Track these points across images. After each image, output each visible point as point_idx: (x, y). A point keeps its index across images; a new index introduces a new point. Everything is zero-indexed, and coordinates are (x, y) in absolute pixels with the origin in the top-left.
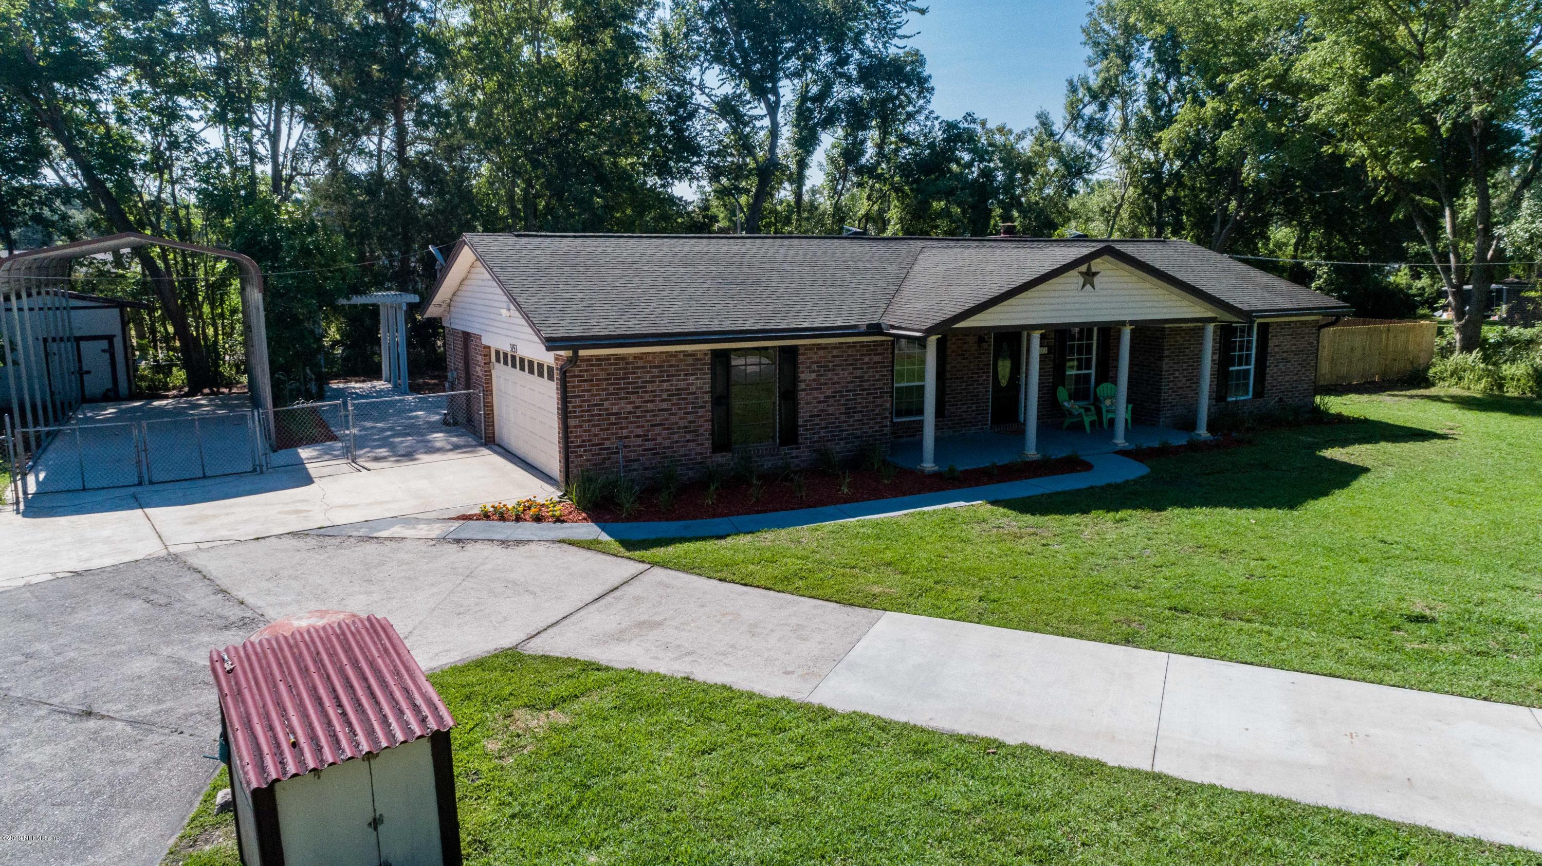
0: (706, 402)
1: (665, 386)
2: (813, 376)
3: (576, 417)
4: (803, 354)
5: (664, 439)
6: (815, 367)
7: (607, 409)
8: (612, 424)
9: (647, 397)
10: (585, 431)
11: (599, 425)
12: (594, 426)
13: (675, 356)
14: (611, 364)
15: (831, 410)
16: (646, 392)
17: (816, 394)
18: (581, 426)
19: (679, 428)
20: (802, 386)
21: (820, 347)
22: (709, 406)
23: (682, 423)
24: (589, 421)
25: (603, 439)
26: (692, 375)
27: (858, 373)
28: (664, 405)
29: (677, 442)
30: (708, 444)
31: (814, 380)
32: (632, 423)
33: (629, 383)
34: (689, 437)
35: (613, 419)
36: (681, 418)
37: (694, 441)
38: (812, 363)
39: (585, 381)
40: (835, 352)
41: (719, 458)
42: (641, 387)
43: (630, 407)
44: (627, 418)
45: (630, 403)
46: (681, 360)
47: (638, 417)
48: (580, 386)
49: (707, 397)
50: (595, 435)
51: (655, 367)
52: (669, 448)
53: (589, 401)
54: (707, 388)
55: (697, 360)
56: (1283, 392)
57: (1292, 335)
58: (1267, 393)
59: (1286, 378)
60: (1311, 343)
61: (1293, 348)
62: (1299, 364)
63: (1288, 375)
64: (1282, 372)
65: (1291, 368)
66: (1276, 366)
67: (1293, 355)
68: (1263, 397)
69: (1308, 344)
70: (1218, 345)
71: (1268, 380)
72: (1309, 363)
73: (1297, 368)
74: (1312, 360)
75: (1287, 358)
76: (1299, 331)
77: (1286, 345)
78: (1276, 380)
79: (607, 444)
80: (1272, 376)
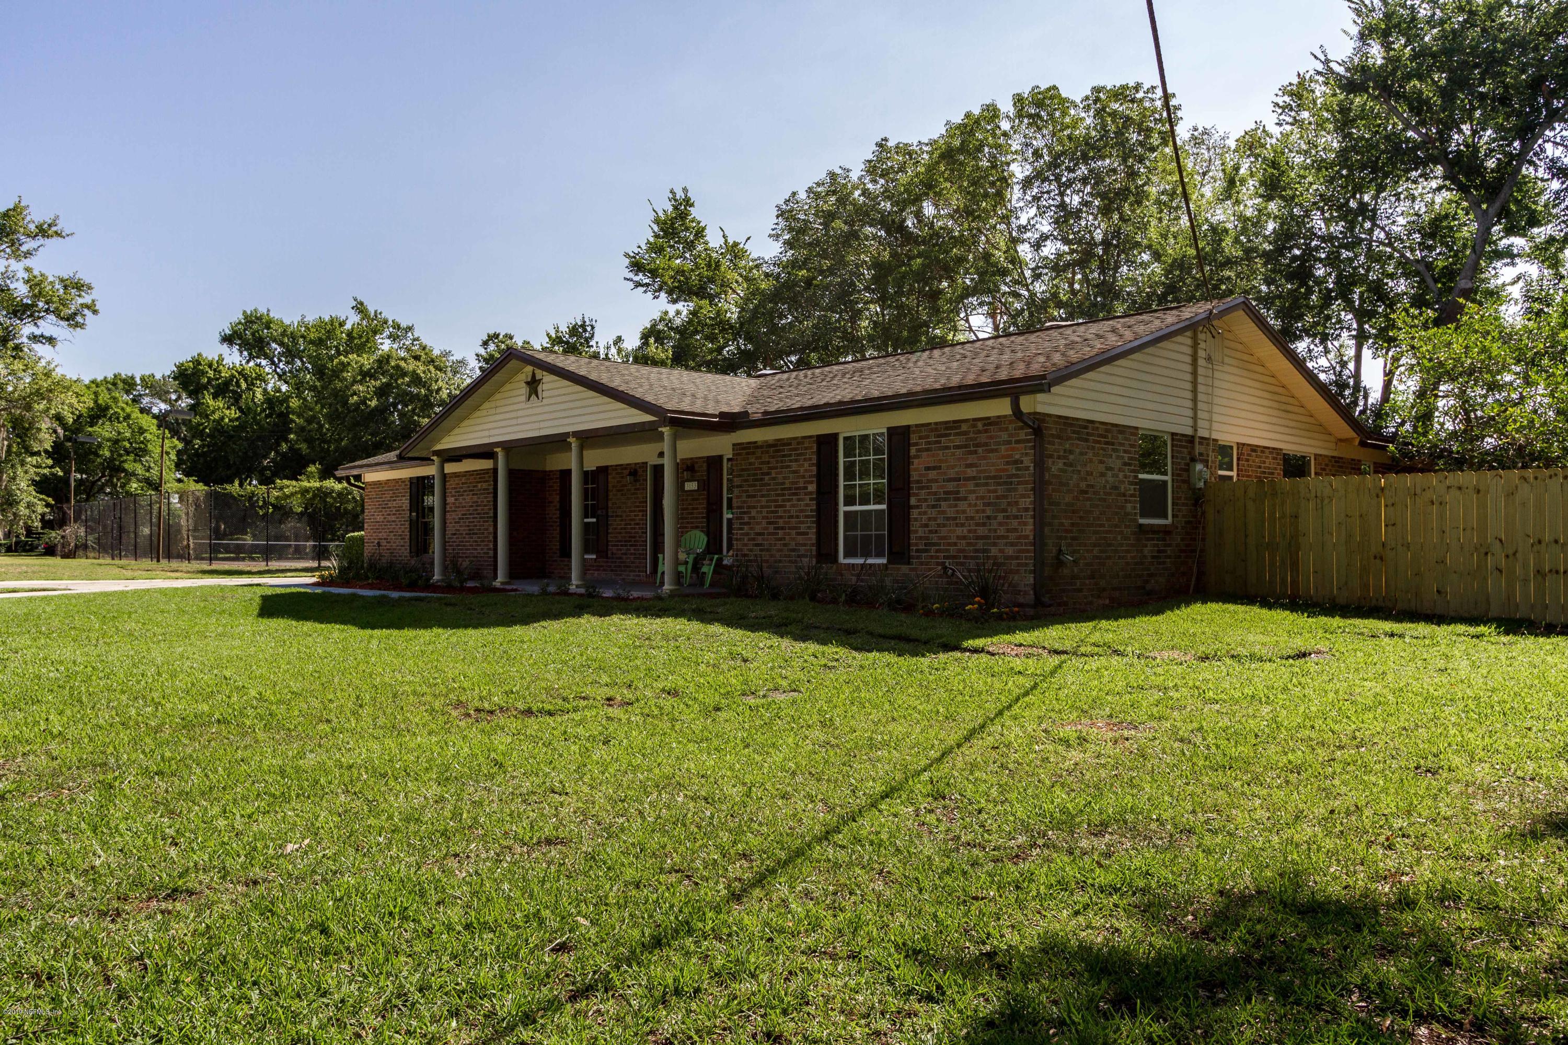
0: (408, 517)
3: (366, 523)
7: (375, 519)
8: (376, 529)
9: (388, 511)
11: (373, 529)
13: (398, 482)
14: (377, 488)
16: (388, 508)
17: (454, 515)
18: (368, 529)
19: (398, 536)
22: (409, 521)
23: (399, 532)
24: (370, 525)
25: (374, 539)
26: (404, 496)
27: (475, 498)
28: (394, 518)
29: (398, 546)
30: (408, 549)
32: (382, 529)
33: (383, 501)
34: (401, 543)
35: (377, 525)
36: (399, 529)
39: (370, 498)
40: (463, 480)
42: (386, 504)
43: (382, 518)
44: (381, 526)
45: (383, 515)
46: (400, 485)
47: (385, 525)
48: (368, 502)
49: (408, 514)
50: (371, 536)
51: (391, 490)
52: (395, 549)
53: (370, 511)
54: (408, 506)
55: (406, 485)
56: (954, 557)
57: (966, 446)
58: (918, 557)
59: (960, 531)
60: (1016, 462)
61: (971, 472)
62: (989, 504)
63: (963, 525)
64: (948, 519)
65: (970, 512)
66: (934, 507)
67: (971, 485)
68: (909, 563)
69: (1008, 463)
70: (814, 468)
71: (917, 531)
72: (1017, 503)
73: (984, 511)
74: (1023, 496)
75: (958, 492)
76: (983, 438)
77: (954, 467)
78: (936, 532)
79: (375, 542)
80: (926, 525)
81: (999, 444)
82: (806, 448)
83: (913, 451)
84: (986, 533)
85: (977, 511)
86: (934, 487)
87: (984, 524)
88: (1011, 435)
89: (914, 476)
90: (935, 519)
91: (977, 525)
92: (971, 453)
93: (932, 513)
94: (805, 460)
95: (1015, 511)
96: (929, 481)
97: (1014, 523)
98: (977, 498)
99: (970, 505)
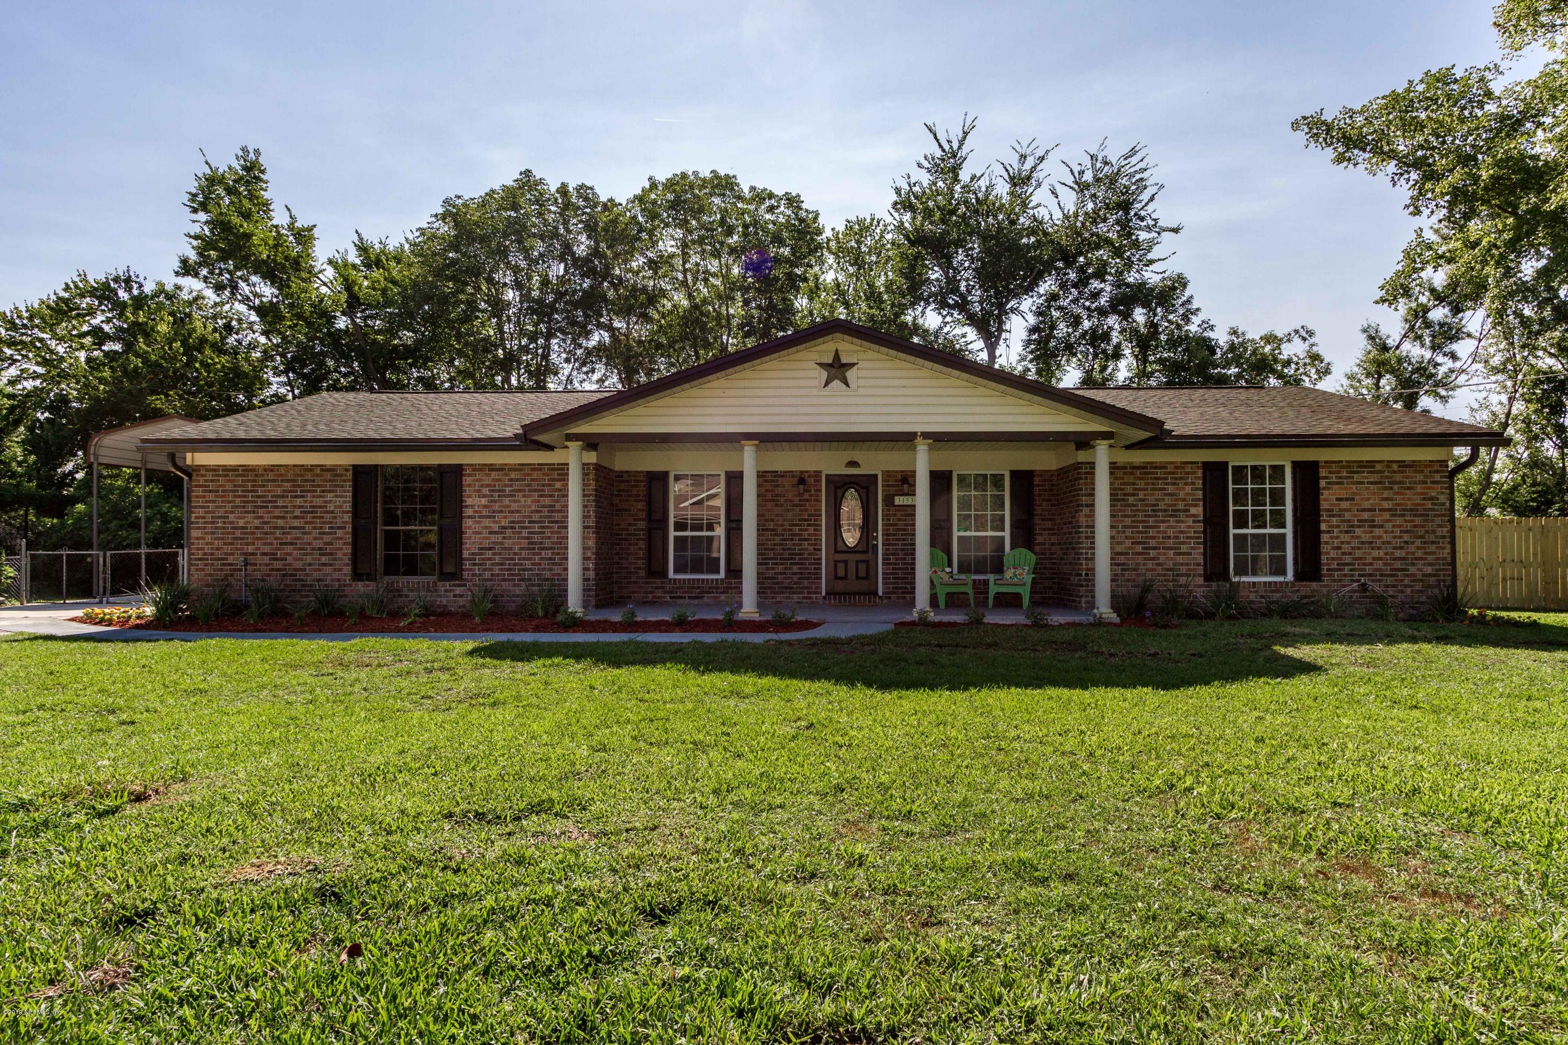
0: (346, 523)
1: (298, 501)
2: (484, 501)
3: (198, 528)
4: (470, 475)
5: (296, 560)
6: (485, 491)
7: (232, 523)
8: (236, 538)
9: (277, 512)
10: (207, 544)
11: (222, 539)
12: (216, 539)
13: (311, 470)
14: (238, 476)
15: (507, 544)
16: (276, 507)
17: (486, 523)
18: (203, 538)
19: (313, 549)
20: (469, 512)
21: (492, 468)
22: (349, 528)
23: (317, 544)
24: (212, 533)
25: (226, 554)
26: (330, 491)
27: (547, 501)
28: (296, 523)
29: (310, 565)
30: (348, 570)
31: (485, 506)
32: (258, 539)
33: (258, 497)
34: (324, 559)
35: (238, 533)
36: (315, 539)
37: (331, 565)
38: (482, 486)
39: (210, 491)
40: (514, 475)
41: (360, 586)
42: (270, 502)
43: (257, 522)
44: (253, 533)
45: (258, 518)
46: (317, 475)
47: (266, 533)
48: (204, 497)
49: (348, 518)
50: (218, 549)
51: (288, 481)
52: (301, 570)
53: (213, 512)
54: (348, 507)
55: (337, 475)
56: (1371, 575)
57: (1381, 483)
58: (1330, 575)
59: (1375, 553)
60: (1432, 498)
61: (1386, 505)
62: (1406, 532)
63: (1379, 548)
64: (1363, 543)
65: (1386, 538)
66: (1347, 532)
67: (1387, 516)
68: (1320, 580)
69: (1424, 499)
70: (1201, 492)
71: (1328, 553)
72: (1434, 532)
73: (1401, 537)
74: (1440, 526)
75: (1373, 521)
76: (1398, 477)
77: (1368, 499)
78: (1350, 554)
79: (231, 560)
80: (1339, 548)
81: (1415, 483)
83: (1323, 483)
84: (1403, 555)
85: (1395, 537)
86: (1347, 516)
87: (1401, 548)
88: (1425, 477)
89: (1324, 505)
90: (1349, 543)
91: (1395, 548)
92: (1385, 489)
93: (1347, 537)
95: (1432, 538)
96: (1340, 510)
97: (1432, 548)
98: (1394, 526)
99: (1386, 532)
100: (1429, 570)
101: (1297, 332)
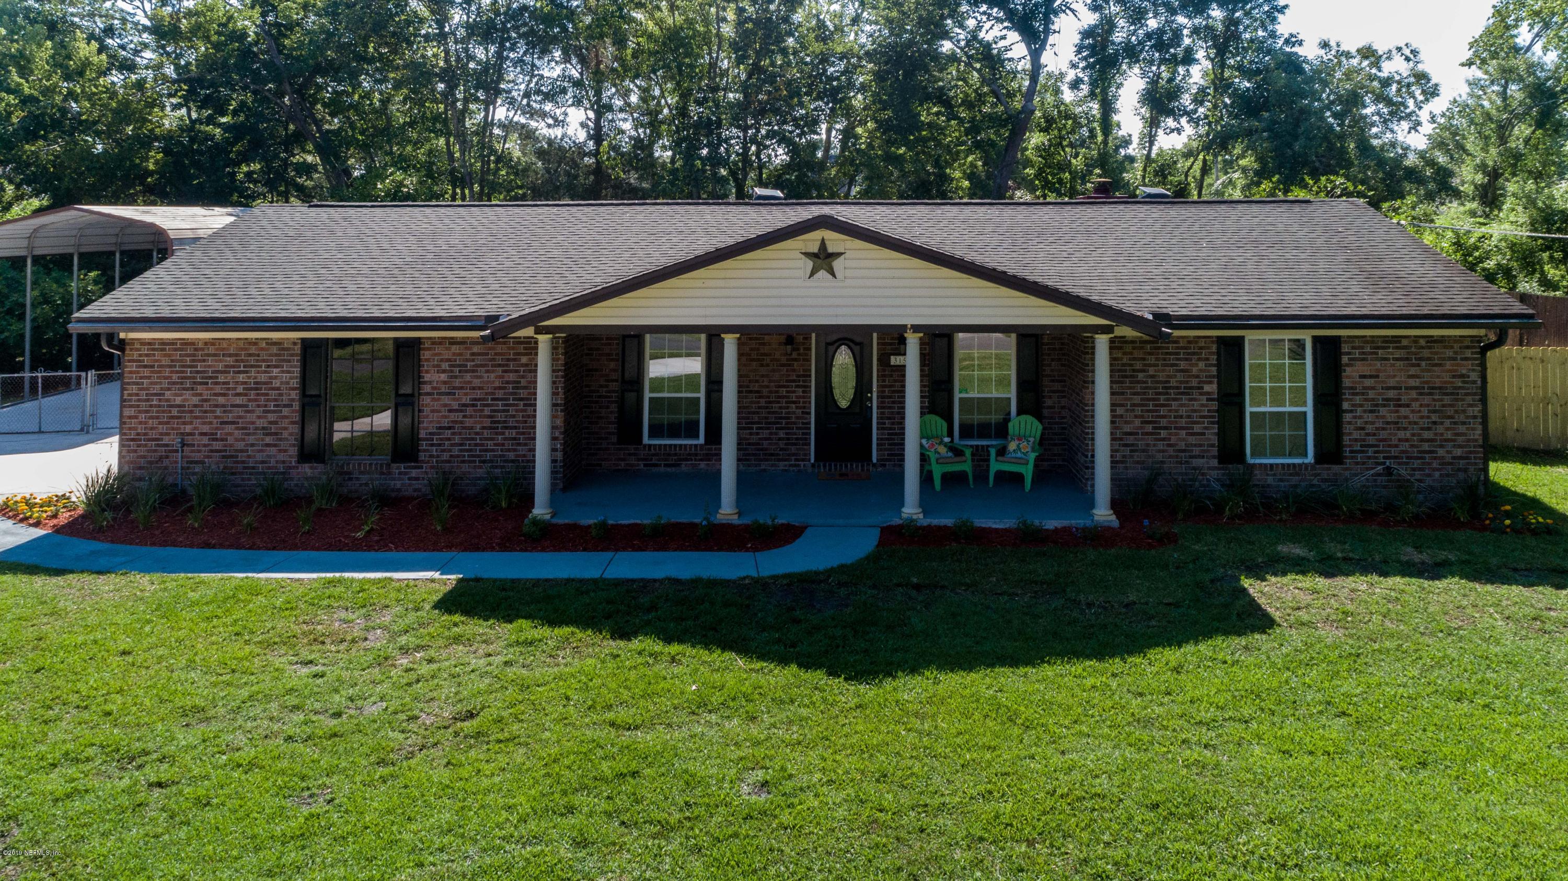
0: (293, 400)
1: (241, 378)
2: (443, 377)
3: (131, 406)
4: (429, 349)
5: (237, 440)
6: (445, 366)
7: (168, 400)
8: (173, 417)
9: (218, 389)
10: (141, 423)
11: (157, 418)
12: (152, 418)
13: (255, 344)
14: (176, 350)
15: (469, 422)
16: (216, 383)
17: (446, 400)
18: (136, 417)
19: (256, 429)
20: (427, 388)
21: (453, 341)
22: (296, 406)
23: (261, 423)
24: (147, 412)
25: (161, 434)
26: (276, 367)
27: (512, 377)
28: (238, 400)
29: (252, 445)
30: (293, 451)
31: (445, 383)
32: (196, 418)
33: (198, 372)
34: (268, 440)
35: (175, 412)
36: (259, 417)
37: (275, 445)
38: (442, 360)
39: (145, 366)
40: (476, 349)
41: (306, 469)
42: (211, 378)
43: (195, 400)
44: (191, 412)
45: (197, 395)
46: (262, 349)
47: (206, 412)
48: (138, 372)
49: (294, 395)
50: (152, 429)
51: (230, 355)
52: (242, 451)
53: (147, 389)
54: (295, 383)
55: (284, 349)
56: (1396, 457)
57: (1407, 359)
58: (1352, 458)
59: (1401, 434)
60: (1462, 376)
61: (1413, 382)
62: (1435, 412)
63: (1405, 429)
64: (1388, 423)
65: (1413, 417)
66: (1371, 411)
67: (1413, 394)
68: (1341, 463)
69: (1454, 377)
70: (1214, 369)
71: (1351, 435)
72: (1464, 411)
73: (1428, 417)
74: (1471, 405)
75: (1399, 400)
76: (1426, 353)
77: (1395, 376)
78: (1374, 435)
79: (166, 440)
80: (1363, 429)
81: (1444, 359)
82: (1201, 348)
83: (1345, 359)
84: (1432, 437)
85: (1422, 417)
86: (1371, 394)
87: (1429, 429)
88: (1456, 353)
89: (1347, 382)
90: (1373, 423)
91: (1422, 429)
92: (1413, 365)
93: (1370, 417)
94: (1199, 359)
95: (1462, 418)
96: (1364, 388)
97: (1462, 429)
98: (1421, 405)
99: (1413, 411)
100: (1458, 452)
101: (1399, 49)
